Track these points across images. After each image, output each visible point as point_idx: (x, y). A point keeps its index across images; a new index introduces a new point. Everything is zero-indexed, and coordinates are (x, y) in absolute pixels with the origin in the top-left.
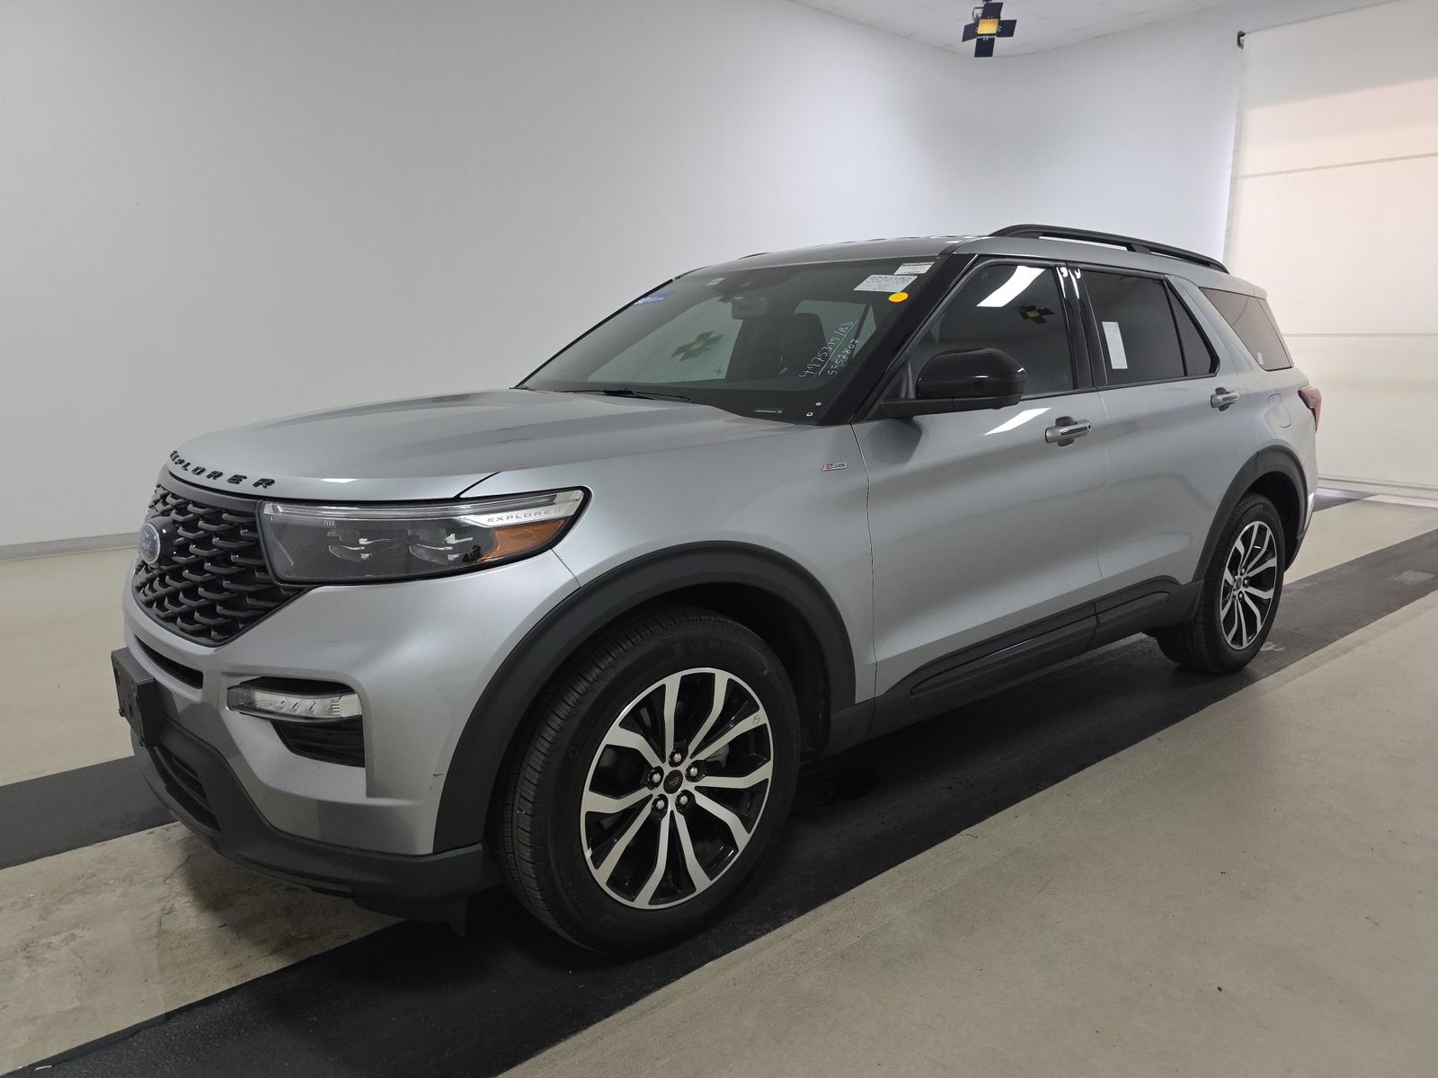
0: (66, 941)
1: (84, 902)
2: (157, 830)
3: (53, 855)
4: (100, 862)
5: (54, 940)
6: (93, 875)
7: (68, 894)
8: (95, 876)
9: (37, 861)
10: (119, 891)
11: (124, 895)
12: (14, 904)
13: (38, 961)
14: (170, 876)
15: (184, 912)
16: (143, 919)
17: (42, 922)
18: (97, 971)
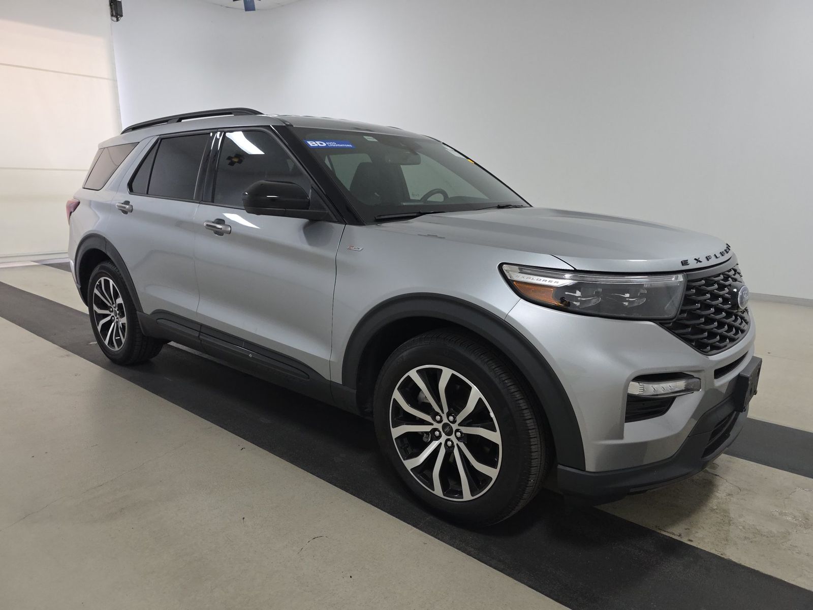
0: (785, 514)
1: (763, 527)
2: (685, 540)
3: (758, 572)
4: (736, 544)
5: (789, 518)
6: (746, 538)
7: (767, 537)
8: (745, 537)
9: (769, 574)
10: (741, 520)
11: (741, 516)
12: (799, 553)
13: (804, 515)
14: (712, 510)
15: (725, 490)
16: (744, 499)
17: (790, 531)
18: (781, 494)
